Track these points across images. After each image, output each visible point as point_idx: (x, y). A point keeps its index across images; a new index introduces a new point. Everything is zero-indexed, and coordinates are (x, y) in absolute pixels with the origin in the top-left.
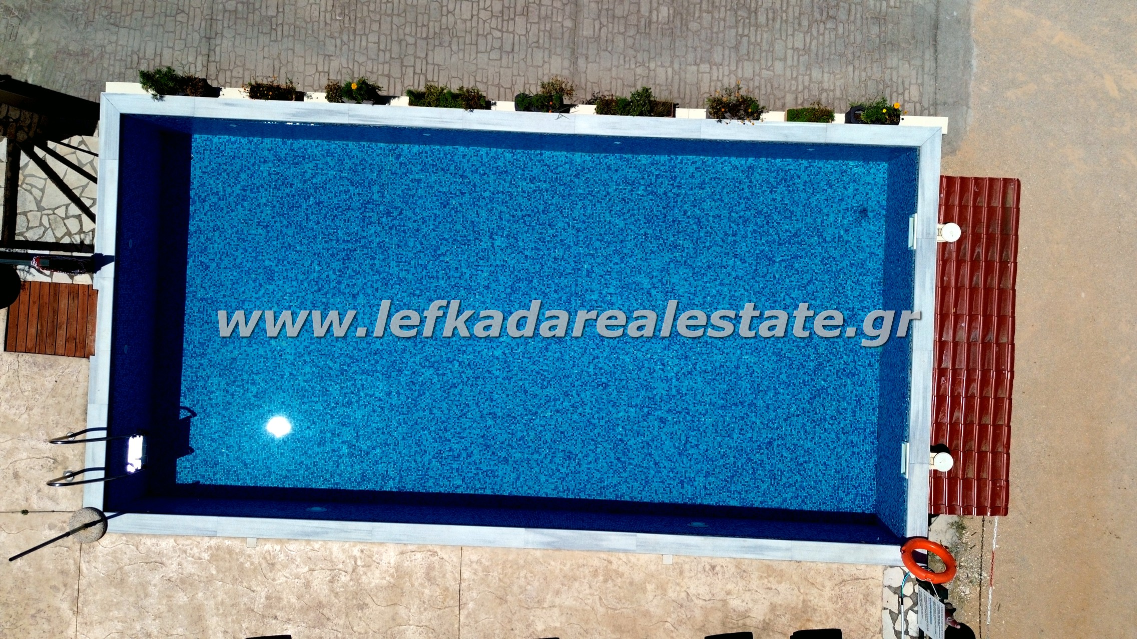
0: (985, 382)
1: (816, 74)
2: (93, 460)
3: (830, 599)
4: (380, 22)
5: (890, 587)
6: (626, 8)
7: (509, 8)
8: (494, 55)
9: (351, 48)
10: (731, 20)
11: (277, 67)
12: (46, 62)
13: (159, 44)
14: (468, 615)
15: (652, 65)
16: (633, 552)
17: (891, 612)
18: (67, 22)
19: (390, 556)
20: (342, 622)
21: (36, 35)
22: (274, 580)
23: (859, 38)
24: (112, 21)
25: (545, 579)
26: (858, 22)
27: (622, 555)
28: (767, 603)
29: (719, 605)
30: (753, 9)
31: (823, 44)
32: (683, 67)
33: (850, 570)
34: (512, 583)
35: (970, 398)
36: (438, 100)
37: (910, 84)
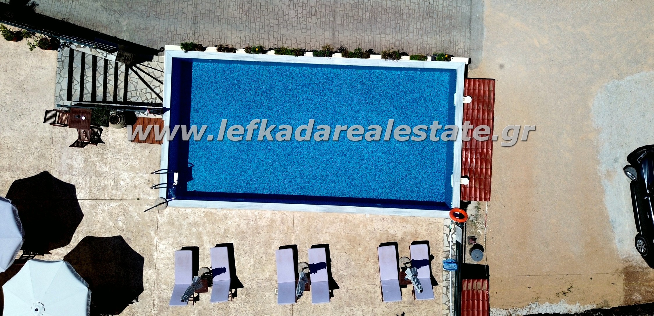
0: (482, 153)
1: (425, 38)
2: (163, 181)
3: (425, 230)
4: (260, 18)
5: (446, 226)
6: (354, 13)
7: (309, 13)
8: (304, 31)
9: (249, 28)
10: (393, 18)
11: (221, 35)
12: (131, 32)
13: (176, 26)
14: (296, 235)
15: (363, 35)
16: (355, 213)
17: (446, 234)
18: (139, 16)
19: (268, 215)
20: (251, 238)
21: (127, 21)
22: (227, 223)
23: (441, 25)
24: (157, 16)
25: (324, 223)
26: (441, 18)
27: (351, 214)
28: (403, 231)
29: (386, 232)
30: (401, 14)
31: (428, 27)
32: (375, 35)
33: (432, 220)
34: (312, 224)
35: (477, 159)
36: (285, 52)
37: (460, 42)
